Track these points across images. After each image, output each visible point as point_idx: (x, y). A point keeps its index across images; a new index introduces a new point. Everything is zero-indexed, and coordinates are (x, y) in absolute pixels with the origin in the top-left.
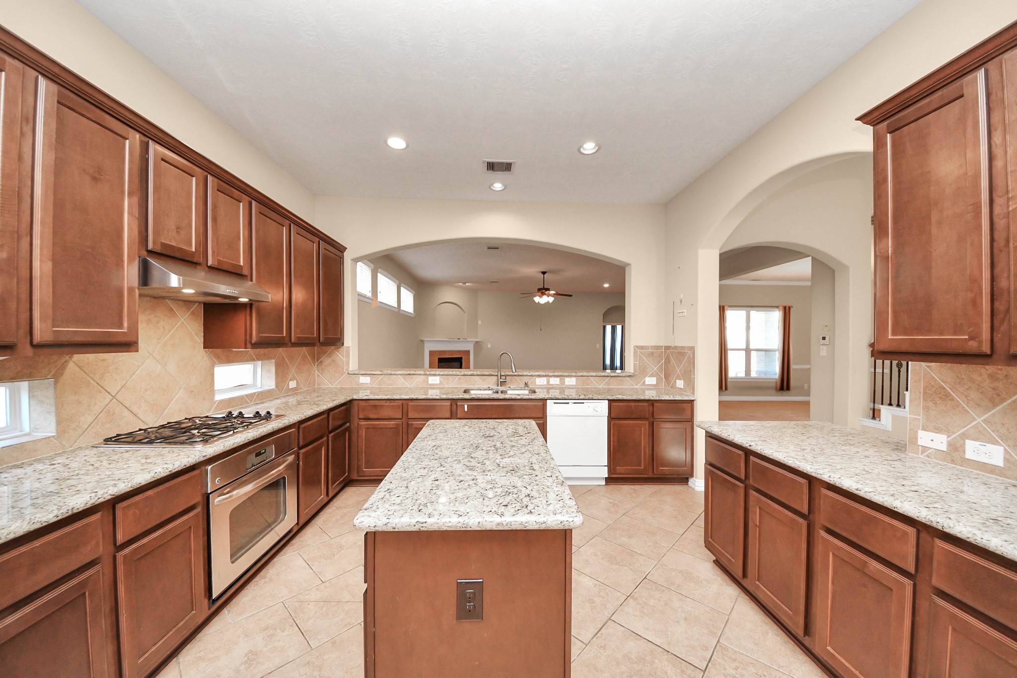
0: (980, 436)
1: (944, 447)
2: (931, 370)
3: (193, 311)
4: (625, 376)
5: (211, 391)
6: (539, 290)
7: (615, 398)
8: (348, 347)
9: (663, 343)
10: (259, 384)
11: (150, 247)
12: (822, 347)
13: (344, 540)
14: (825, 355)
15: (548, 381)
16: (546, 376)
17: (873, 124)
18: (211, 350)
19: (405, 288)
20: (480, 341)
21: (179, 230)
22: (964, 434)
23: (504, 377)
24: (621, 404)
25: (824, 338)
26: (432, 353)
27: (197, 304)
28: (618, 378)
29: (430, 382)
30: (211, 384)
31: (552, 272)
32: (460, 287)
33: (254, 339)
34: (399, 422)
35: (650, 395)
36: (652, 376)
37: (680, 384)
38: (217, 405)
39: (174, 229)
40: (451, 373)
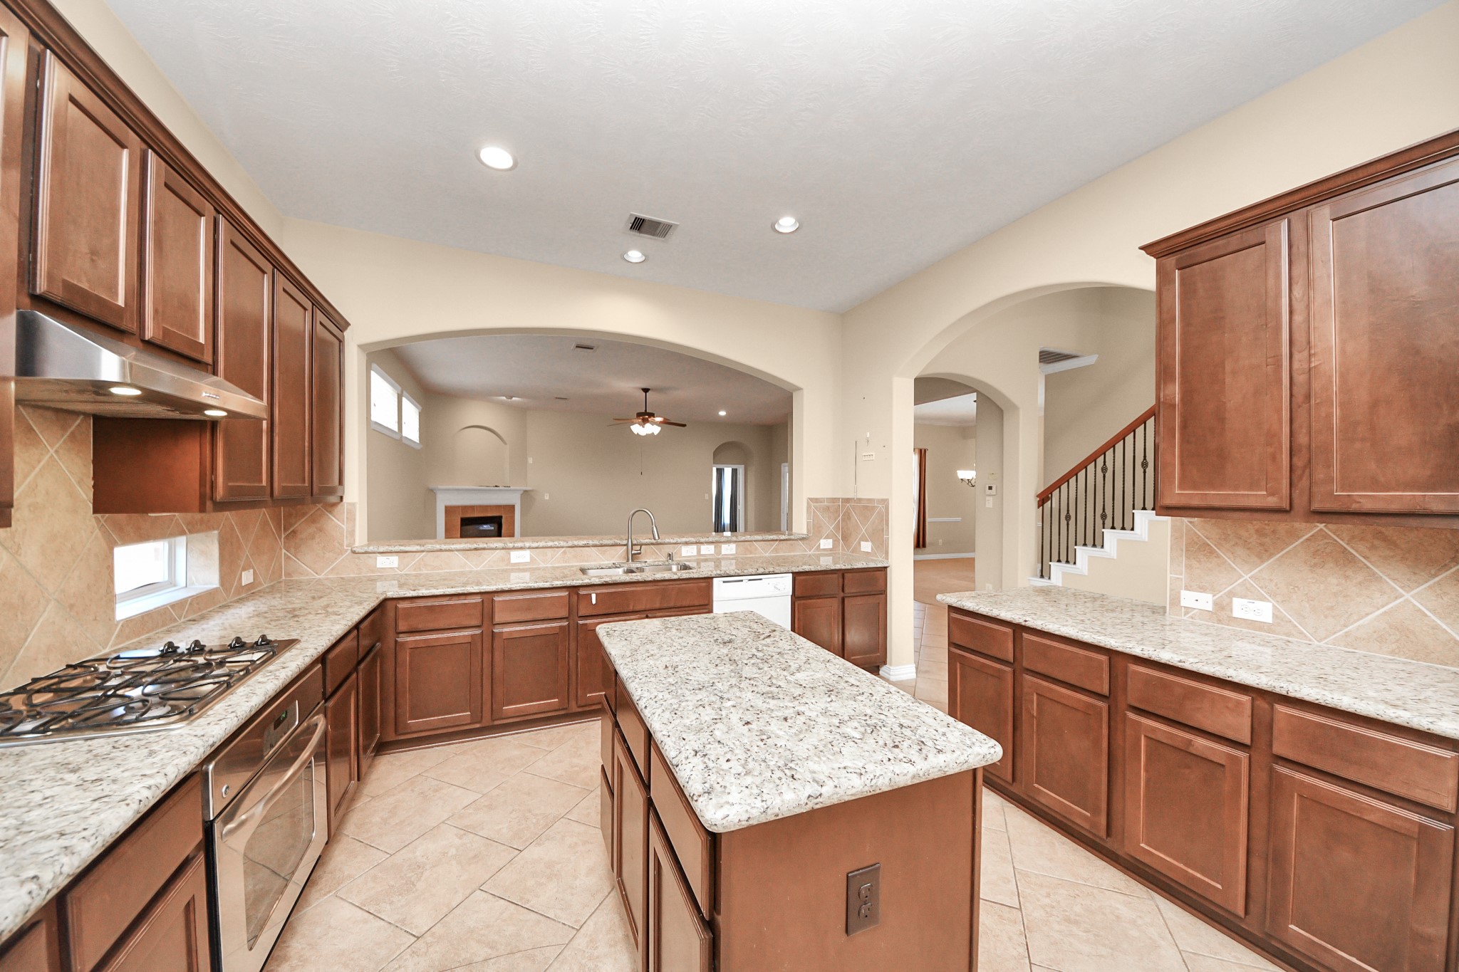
0: (1248, 593)
1: (1209, 607)
2: (1194, 526)
3: (73, 433)
4: (797, 540)
5: (110, 598)
6: (639, 415)
7: (800, 569)
8: (353, 505)
9: (840, 495)
10: (181, 579)
11: (42, 286)
12: (988, 498)
13: (418, 854)
14: (991, 507)
15: (699, 550)
16: (696, 543)
17: (1157, 256)
18: (107, 515)
19: (408, 400)
20: (530, 491)
21: (94, 258)
22: (1230, 592)
23: (638, 548)
24: (808, 577)
25: (990, 488)
26: (449, 510)
27: (81, 417)
28: (789, 542)
29: (513, 561)
30: (108, 587)
31: (659, 390)
32: (502, 403)
33: (220, 493)
34: (478, 632)
35: (826, 563)
36: (827, 537)
37: (866, 547)
38: (121, 630)
39: (86, 254)
40: (550, 544)
